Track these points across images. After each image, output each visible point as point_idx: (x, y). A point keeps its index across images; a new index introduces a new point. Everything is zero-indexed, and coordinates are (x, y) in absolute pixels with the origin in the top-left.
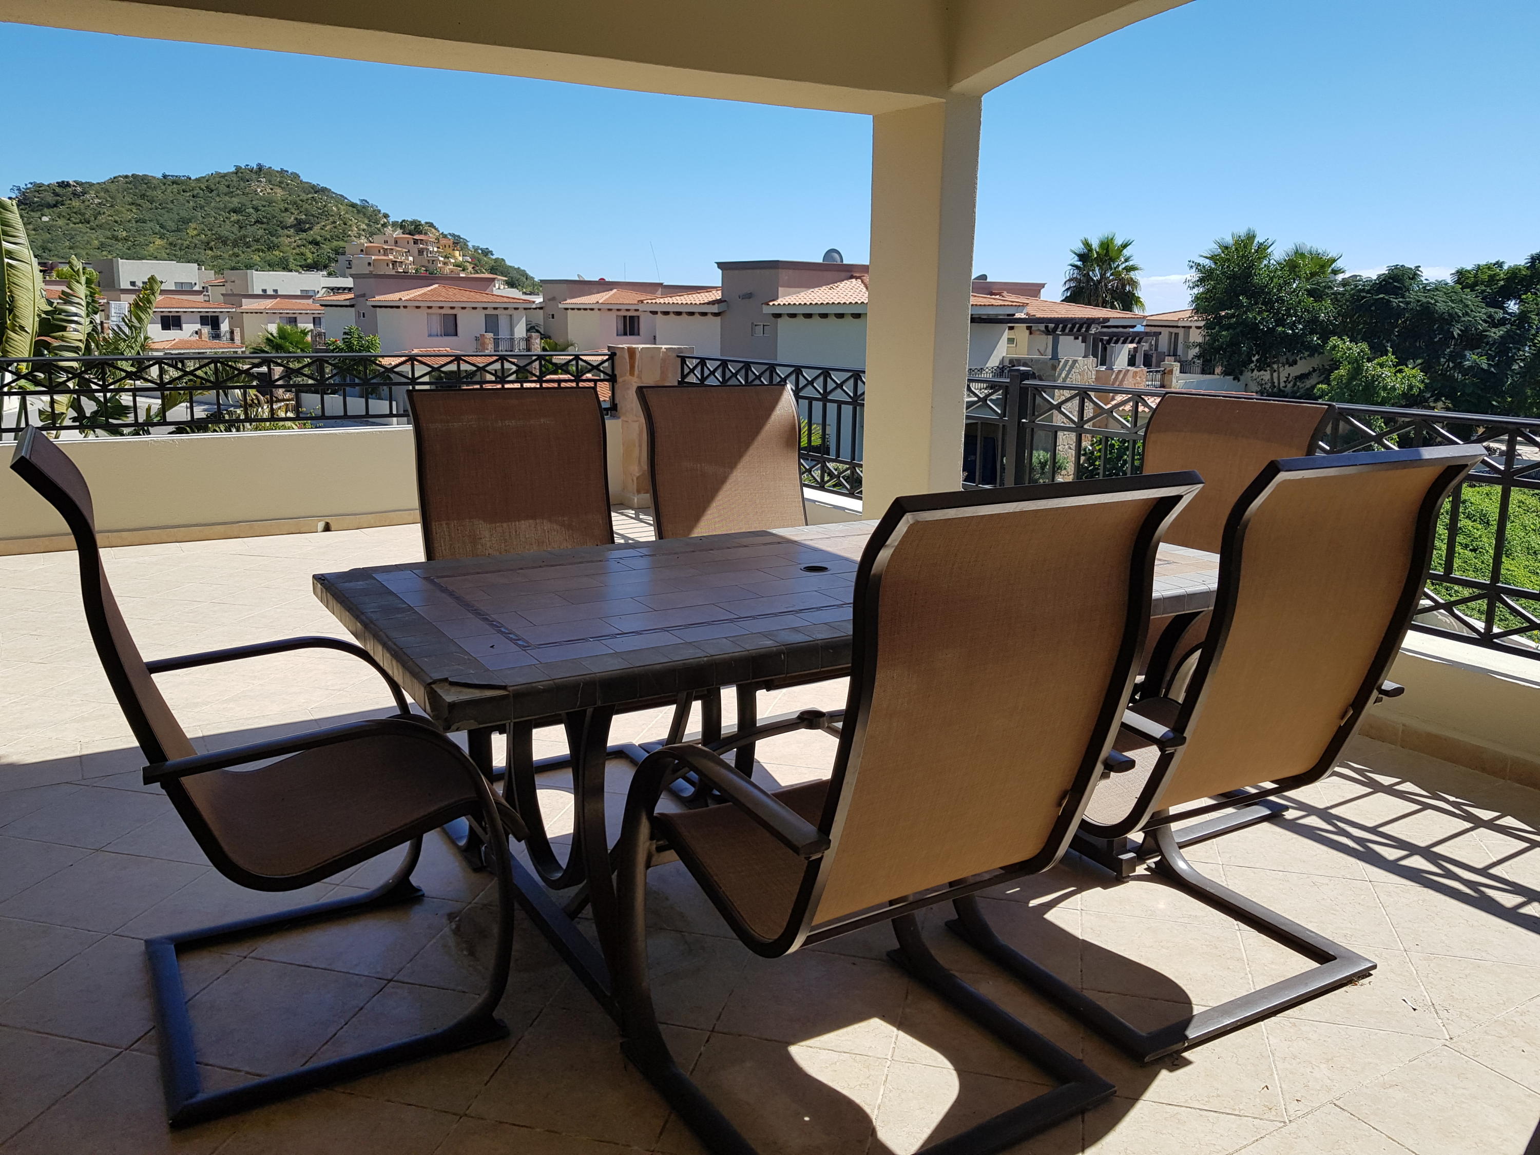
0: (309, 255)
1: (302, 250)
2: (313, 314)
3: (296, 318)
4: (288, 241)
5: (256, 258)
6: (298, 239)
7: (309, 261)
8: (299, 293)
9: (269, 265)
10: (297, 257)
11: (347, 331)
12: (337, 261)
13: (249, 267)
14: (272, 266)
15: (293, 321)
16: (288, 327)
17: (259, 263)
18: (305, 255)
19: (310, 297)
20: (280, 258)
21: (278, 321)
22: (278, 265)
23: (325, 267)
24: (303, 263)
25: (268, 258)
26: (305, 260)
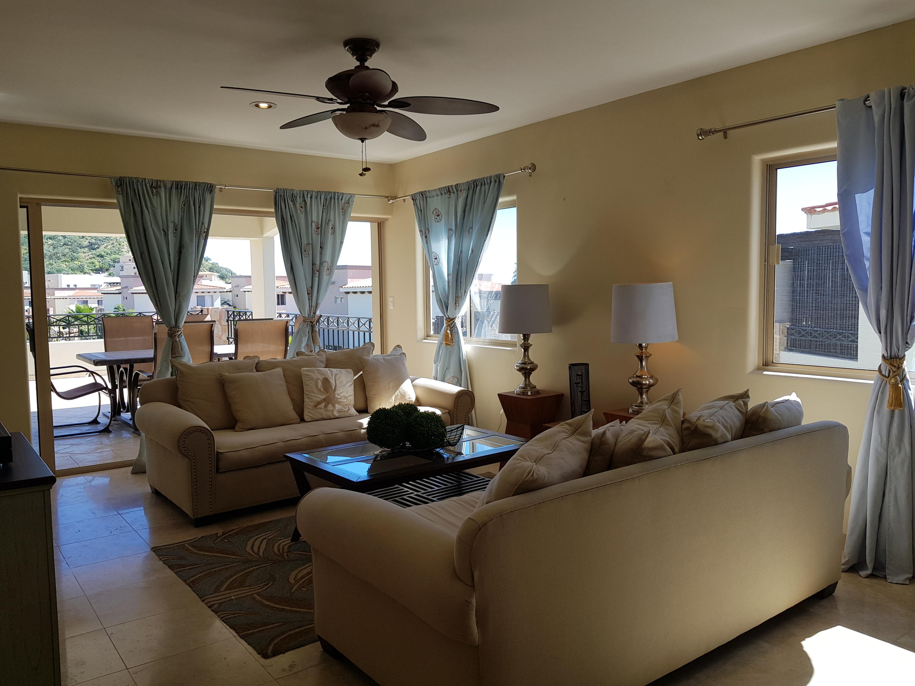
0: (97, 263)
1: (92, 261)
2: (98, 298)
3: (87, 301)
4: (84, 256)
5: (63, 266)
6: (90, 254)
7: (97, 267)
8: (90, 287)
9: (72, 270)
10: (89, 265)
11: (116, 307)
12: (114, 267)
13: (59, 271)
14: (73, 270)
15: (86, 302)
16: (82, 306)
17: (66, 269)
18: (94, 264)
19: (96, 289)
20: (79, 266)
21: (76, 303)
22: (77, 269)
23: (107, 270)
24: (94, 268)
25: (71, 266)
26: (94, 266)
